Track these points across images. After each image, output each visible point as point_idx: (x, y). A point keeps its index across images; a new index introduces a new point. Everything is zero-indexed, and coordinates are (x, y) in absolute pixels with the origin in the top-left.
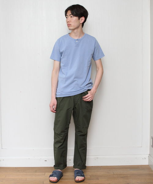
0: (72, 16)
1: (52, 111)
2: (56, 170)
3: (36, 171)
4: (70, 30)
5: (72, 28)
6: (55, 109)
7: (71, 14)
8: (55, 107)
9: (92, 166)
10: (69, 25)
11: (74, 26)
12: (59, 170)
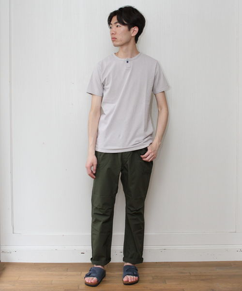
0: (118, 24)
1: (90, 175)
3: (68, 269)
4: (115, 46)
5: (118, 43)
6: (94, 172)
7: (116, 21)
8: (94, 168)
10: (114, 39)
11: (121, 41)
12: (100, 266)
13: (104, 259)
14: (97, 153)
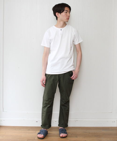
1: (42, 85)
2: (43, 129)
3: (29, 129)
6: (45, 84)
9: (73, 127)
12: (45, 129)
13: (48, 126)
14: (46, 74)
